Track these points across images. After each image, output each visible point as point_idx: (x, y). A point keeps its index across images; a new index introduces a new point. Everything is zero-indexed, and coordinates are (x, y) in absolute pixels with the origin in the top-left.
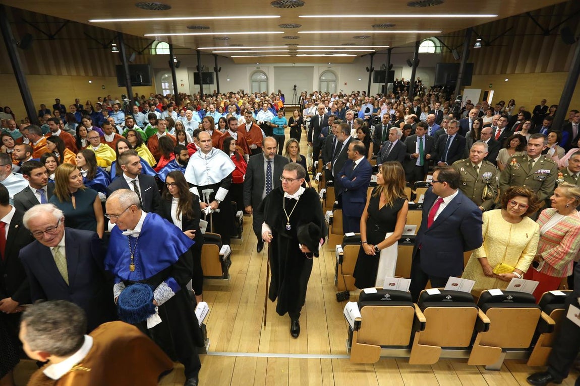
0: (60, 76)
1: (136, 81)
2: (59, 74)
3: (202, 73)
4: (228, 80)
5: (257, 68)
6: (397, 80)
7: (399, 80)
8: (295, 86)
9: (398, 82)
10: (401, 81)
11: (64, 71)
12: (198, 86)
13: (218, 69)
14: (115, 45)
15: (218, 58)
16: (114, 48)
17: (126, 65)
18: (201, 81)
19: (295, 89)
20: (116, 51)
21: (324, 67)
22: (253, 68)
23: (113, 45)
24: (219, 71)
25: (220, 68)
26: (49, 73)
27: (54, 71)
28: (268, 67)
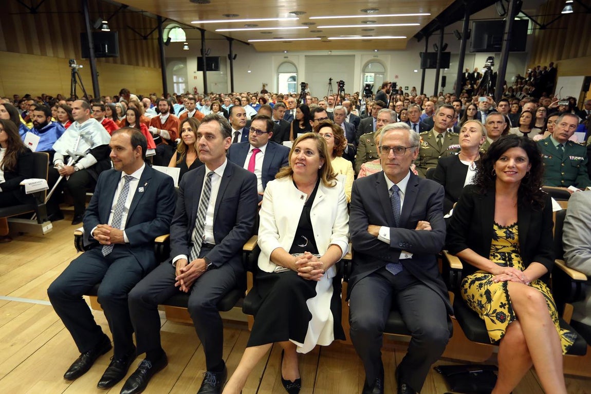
0: (43, 57)
1: (101, 52)
2: (43, 53)
3: (207, 58)
4: (249, 72)
5: (285, 57)
6: (467, 70)
7: (471, 72)
8: (330, 80)
9: (469, 74)
10: (474, 73)
11: (50, 52)
12: (201, 73)
13: (233, 56)
14: (106, 22)
15: (233, 42)
16: (105, 26)
17: (89, 31)
18: (205, 67)
19: (330, 83)
20: (107, 29)
21: (368, 56)
22: (279, 58)
23: (104, 22)
24: (234, 58)
25: (236, 55)
26: (30, 51)
27: (37, 50)
28: (298, 56)
